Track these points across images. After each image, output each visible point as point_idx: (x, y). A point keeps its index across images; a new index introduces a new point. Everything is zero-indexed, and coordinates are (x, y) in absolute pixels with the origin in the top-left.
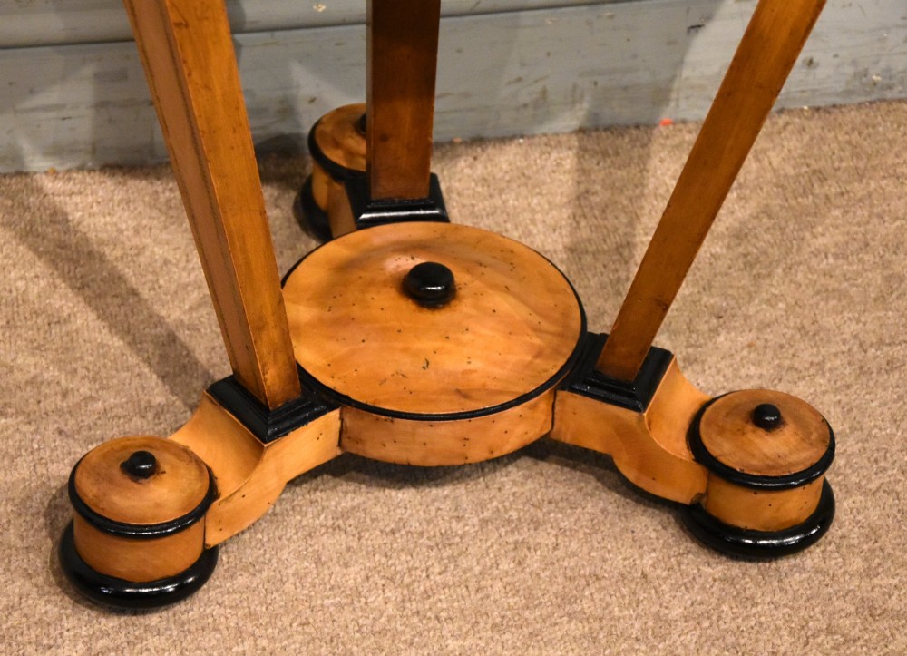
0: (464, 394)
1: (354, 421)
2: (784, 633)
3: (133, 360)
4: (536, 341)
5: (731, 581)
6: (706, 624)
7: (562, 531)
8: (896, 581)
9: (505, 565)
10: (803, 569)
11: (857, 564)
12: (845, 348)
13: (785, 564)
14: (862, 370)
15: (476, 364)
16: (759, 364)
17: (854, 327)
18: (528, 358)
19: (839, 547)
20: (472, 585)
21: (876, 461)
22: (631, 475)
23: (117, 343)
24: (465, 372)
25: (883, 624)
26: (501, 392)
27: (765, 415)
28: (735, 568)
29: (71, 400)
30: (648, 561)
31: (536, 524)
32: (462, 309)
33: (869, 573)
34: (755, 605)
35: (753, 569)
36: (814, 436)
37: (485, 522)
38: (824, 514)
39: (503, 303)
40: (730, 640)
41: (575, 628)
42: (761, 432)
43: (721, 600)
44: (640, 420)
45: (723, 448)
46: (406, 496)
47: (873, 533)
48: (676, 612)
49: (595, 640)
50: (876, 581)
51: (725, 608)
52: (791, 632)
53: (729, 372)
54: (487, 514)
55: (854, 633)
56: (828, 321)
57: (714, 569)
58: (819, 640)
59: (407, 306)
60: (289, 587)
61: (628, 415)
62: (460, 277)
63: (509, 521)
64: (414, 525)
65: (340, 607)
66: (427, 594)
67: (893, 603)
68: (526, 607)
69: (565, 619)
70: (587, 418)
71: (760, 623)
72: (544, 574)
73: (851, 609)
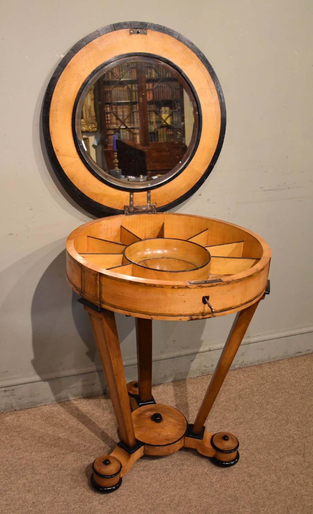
0: (168, 440)
1: (147, 448)
2: (235, 482)
3: (96, 437)
4: (179, 427)
5: (223, 472)
6: (220, 482)
7: (188, 466)
8: (253, 468)
9: (179, 474)
10: (235, 468)
11: (245, 465)
12: (232, 420)
13: (232, 467)
14: (236, 425)
15: (169, 433)
16: (217, 425)
17: (232, 416)
18: (178, 431)
19: (241, 462)
20: (173, 479)
21: (243, 443)
22: (200, 452)
23: (93, 434)
24: (167, 435)
25: (253, 478)
26: (175, 439)
27: (225, 437)
28: (223, 469)
29: (86, 447)
30: (206, 470)
31: (183, 465)
32: (164, 422)
33: (248, 467)
34: (229, 477)
35: (226, 469)
36: (235, 441)
37: (173, 465)
38: (238, 457)
39: (171, 420)
40: (226, 485)
41: (195, 487)
42: (225, 441)
43: (222, 477)
44: (202, 441)
45: (218, 445)
46: (156, 461)
47: (246, 459)
48: (214, 480)
49: (200, 489)
50: (249, 469)
51: (223, 478)
52: (237, 482)
53: (212, 428)
54: (173, 464)
55: (248, 480)
56: (227, 415)
57: (219, 470)
58: (242, 483)
59: (153, 422)
60: (137, 484)
61: (200, 441)
62: (162, 415)
63: (177, 465)
64: (159, 468)
65: (148, 487)
66: (165, 482)
67: (253, 473)
68: (185, 483)
69: (193, 485)
70: (191, 442)
71: (230, 481)
72: (187, 475)
73: (246, 475)
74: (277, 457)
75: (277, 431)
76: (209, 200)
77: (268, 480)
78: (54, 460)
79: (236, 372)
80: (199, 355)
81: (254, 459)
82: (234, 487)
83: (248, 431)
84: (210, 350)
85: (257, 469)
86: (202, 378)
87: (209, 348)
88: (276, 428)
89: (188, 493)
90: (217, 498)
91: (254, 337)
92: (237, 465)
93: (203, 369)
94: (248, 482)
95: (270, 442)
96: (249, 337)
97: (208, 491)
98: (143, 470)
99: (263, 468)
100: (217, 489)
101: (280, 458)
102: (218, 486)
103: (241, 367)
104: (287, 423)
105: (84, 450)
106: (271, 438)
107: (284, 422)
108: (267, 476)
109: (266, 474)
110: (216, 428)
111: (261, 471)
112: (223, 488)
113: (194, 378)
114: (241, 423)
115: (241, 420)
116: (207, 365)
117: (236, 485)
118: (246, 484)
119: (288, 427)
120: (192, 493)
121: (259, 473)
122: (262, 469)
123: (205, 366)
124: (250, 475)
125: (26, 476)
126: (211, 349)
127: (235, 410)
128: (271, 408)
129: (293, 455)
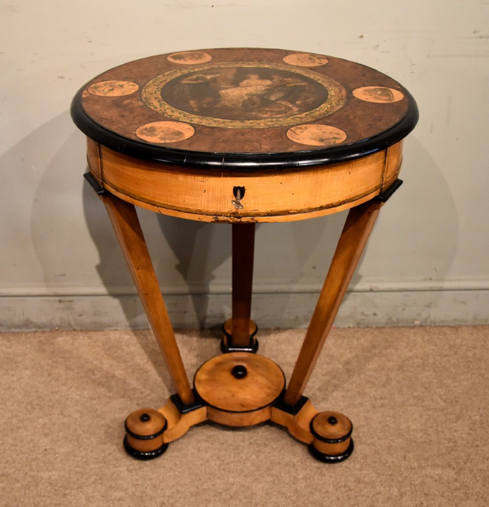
0: (243, 406)
1: (212, 411)
2: (331, 486)
3: (163, 385)
4: (268, 391)
5: (318, 468)
6: (309, 481)
7: (273, 448)
8: (368, 472)
9: (254, 457)
10: (342, 467)
11: (358, 466)
12: (370, 399)
13: (337, 465)
14: (374, 407)
15: (248, 397)
16: (343, 402)
17: (374, 393)
18: (265, 396)
19: (354, 461)
20: (242, 462)
21: (371, 435)
22: (293, 434)
23: (160, 379)
24: (245, 399)
25: (361, 486)
26: (253, 406)
27: (332, 420)
28: (321, 465)
29: (143, 395)
30: (295, 460)
31: (266, 445)
32: (248, 379)
33: (361, 469)
34: (325, 476)
35: (327, 465)
36: (346, 427)
37: (251, 443)
38: (349, 452)
39: (261, 380)
40: (315, 486)
41: (269, 479)
42: (330, 425)
43: (315, 474)
44: (295, 418)
45: (319, 429)
46: (229, 434)
47: (365, 457)
48: (301, 476)
49: (274, 483)
50: (363, 472)
51: (316, 476)
52: (333, 486)
53: (334, 404)
54: (252, 441)
55: (353, 488)
56: (367, 391)
57: (315, 464)
58: (341, 489)
59: (231, 378)
60: (188, 457)
61: (291, 416)
62: (249, 370)
63: (258, 444)
64: (230, 442)
65: (201, 465)
66: (228, 464)
67: (366, 479)
68: (256, 471)
69: (267, 475)
70: (280, 416)
71: (325, 482)
72: (264, 461)
73: (353, 480)
74: (415, 465)
75: (435, 428)
76: (378, 46)
77: (383, 493)
78: (95, 402)
79: (413, 331)
80: (353, 295)
81: (377, 460)
82: (327, 492)
83: (388, 419)
84: (371, 290)
85: (374, 475)
86: (355, 332)
87: (370, 286)
88: (435, 424)
89: (254, 484)
90: (292, 501)
91: (451, 280)
92: (345, 464)
93: (359, 317)
94: (350, 490)
95: (415, 442)
96: (441, 279)
97: (284, 489)
98: (207, 441)
99: (384, 475)
100: (299, 489)
101: (419, 467)
102: (303, 485)
103: (424, 324)
104: (458, 419)
105: (139, 398)
106: (419, 436)
107: (452, 417)
108: (384, 487)
109: (384, 485)
110: (340, 406)
111: (379, 480)
112: (309, 490)
113: (344, 329)
114: (383, 406)
115: (386, 402)
116: (366, 313)
117: (331, 489)
118: (346, 491)
119: (455, 425)
120: (260, 485)
121: (374, 481)
122: (382, 477)
123: (363, 314)
124: (358, 481)
125: (50, 415)
126: (374, 289)
127: (384, 385)
128: (442, 393)
129: (442, 467)
